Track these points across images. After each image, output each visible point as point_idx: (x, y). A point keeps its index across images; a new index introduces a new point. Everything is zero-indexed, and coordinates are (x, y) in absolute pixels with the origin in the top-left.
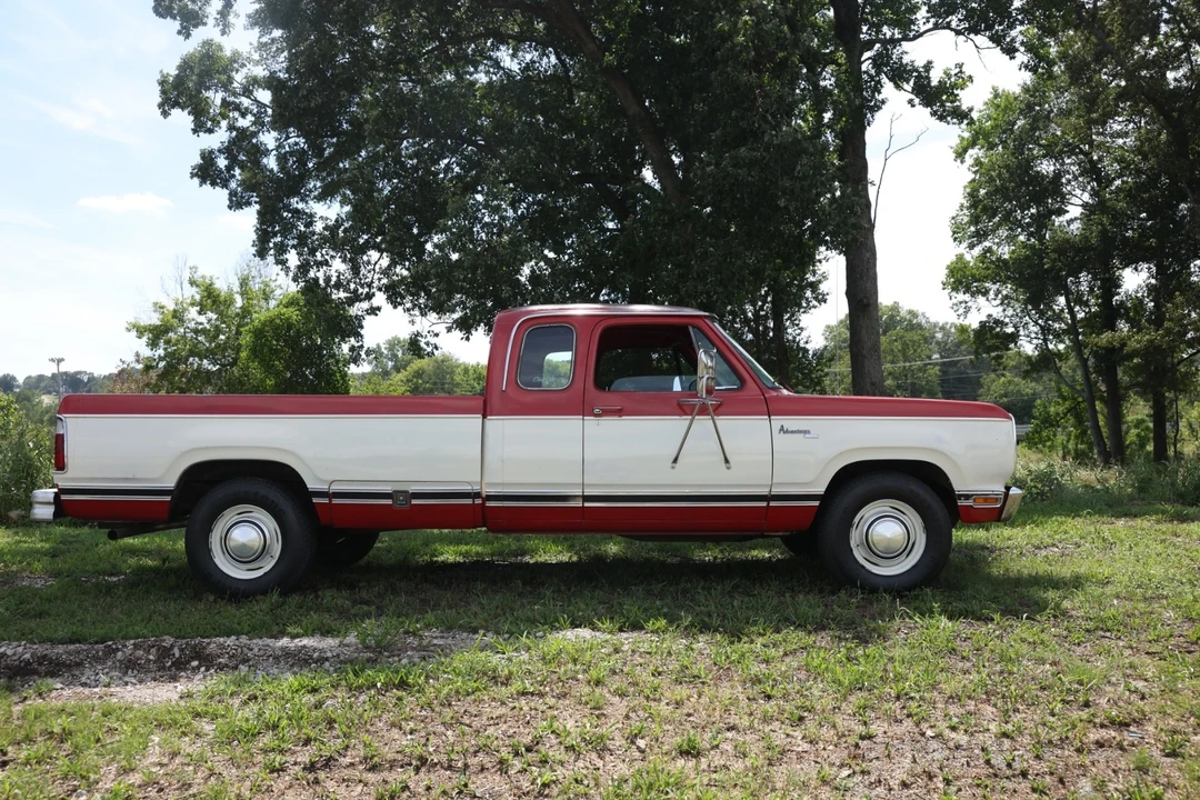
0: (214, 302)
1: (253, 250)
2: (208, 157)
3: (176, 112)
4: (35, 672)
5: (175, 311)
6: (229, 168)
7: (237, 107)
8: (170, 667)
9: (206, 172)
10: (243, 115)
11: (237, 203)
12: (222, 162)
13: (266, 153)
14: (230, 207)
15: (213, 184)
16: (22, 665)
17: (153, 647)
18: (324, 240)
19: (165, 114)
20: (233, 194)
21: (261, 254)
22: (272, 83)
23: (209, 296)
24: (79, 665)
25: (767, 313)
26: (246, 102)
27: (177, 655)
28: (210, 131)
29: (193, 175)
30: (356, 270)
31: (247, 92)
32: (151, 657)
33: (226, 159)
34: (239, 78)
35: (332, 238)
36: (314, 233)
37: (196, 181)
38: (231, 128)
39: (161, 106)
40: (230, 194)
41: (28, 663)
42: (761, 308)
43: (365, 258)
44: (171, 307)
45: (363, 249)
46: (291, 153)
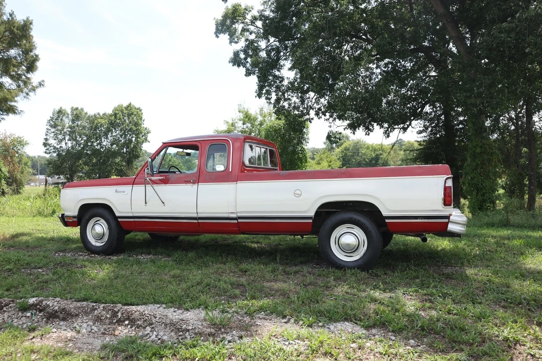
0: (249, 119)
1: (256, 94)
2: (236, 54)
3: (221, 36)
4: (58, 317)
5: (232, 124)
6: (245, 59)
7: (248, 30)
8: (115, 323)
9: (236, 61)
10: (251, 34)
11: (248, 73)
12: (242, 56)
13: (261, 50)
14: (246, 75)
15: (239, 66)
16: (53, 312)
17: (110, 310)
18: (288, 89)
19: (217, 37)
20: (247, 70)
21: (259, 96)
22: (262, 17)
23: (247, 117)
24: (77, 315)
25: (523, 115)
26: (252, 28)
27: (119, 317)
28: (236, 43)
29: (230, 62)
30: (303, 102)
31: (253, 23)
32: (108, 316)
33: (244, 54)
34: (249, 17)
35: (292, 87)
36: (283, 85)
37: (231, 64)
38: (247, 40)
39: (216, 33)
40: (246, 69)
41: (56, 312)
42: (520, 112)
43: (308, 96)
44: (231, 122)
45: (307, 91)
46: (273, 50)
